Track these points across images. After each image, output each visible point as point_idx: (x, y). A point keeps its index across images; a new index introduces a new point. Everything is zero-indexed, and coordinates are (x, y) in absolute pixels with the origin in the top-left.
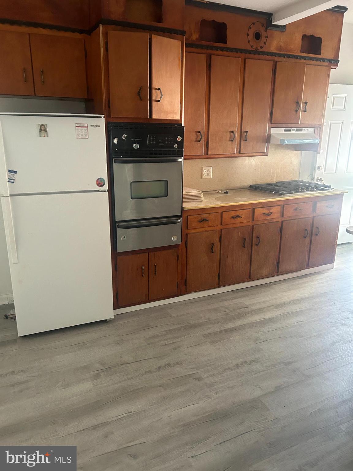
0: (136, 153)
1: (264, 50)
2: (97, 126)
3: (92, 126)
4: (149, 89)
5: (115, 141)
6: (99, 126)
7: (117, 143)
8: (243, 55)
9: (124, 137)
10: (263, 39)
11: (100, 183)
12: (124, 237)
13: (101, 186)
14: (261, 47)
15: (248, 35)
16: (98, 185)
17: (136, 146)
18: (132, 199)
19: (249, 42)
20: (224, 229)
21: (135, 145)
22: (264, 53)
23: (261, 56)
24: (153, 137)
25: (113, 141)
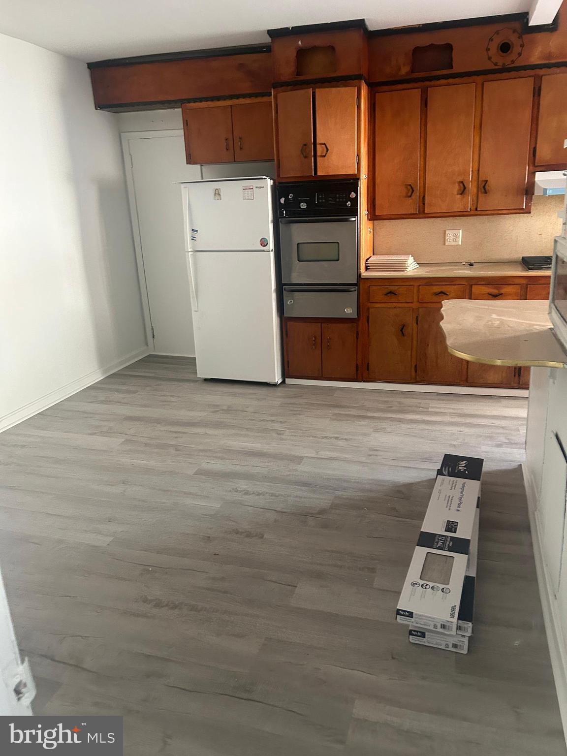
0: (303, 213)
1: (516, 64)
2: (261, 187)
3: (256, 187)
4: (313, 146)
5: (282, 201)
6: (263, 187)
7: (283, 203)
8: (479, 79)
9: (291, 196)
10: (516, 49)
11: (264, 243)
12: (291, 301)
13: (264, 246)
14: (513, 62)
15: (488, 50)
16: (261, 245)
17: (303, 206)
18: (299, 261)
19: (490, 58)
20: (421, 308)
21: (302, 204)
22: (517, 69)
23: (513, 74)
24: (322, 195)
25: (280, 200)
